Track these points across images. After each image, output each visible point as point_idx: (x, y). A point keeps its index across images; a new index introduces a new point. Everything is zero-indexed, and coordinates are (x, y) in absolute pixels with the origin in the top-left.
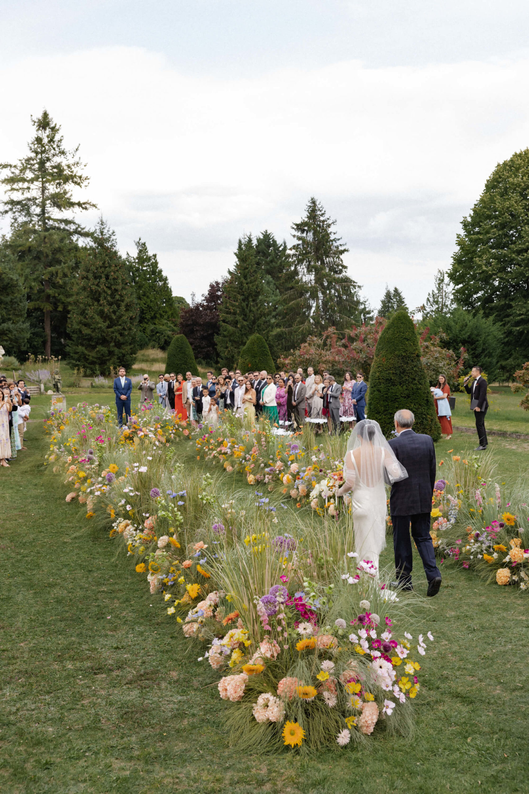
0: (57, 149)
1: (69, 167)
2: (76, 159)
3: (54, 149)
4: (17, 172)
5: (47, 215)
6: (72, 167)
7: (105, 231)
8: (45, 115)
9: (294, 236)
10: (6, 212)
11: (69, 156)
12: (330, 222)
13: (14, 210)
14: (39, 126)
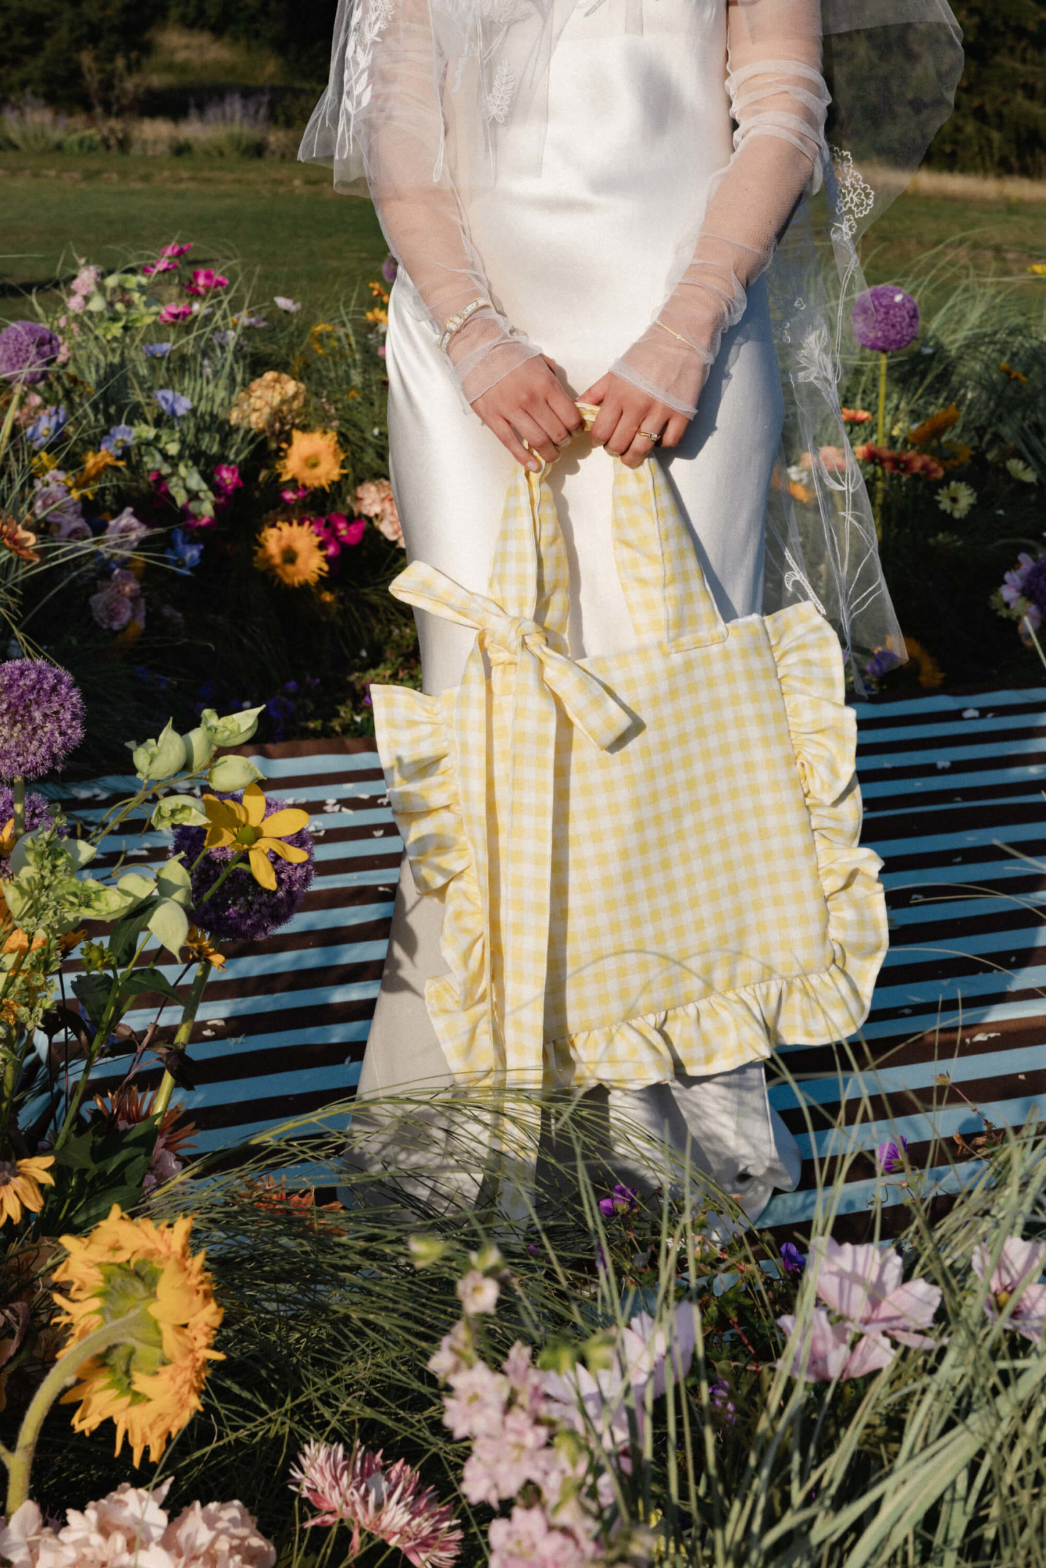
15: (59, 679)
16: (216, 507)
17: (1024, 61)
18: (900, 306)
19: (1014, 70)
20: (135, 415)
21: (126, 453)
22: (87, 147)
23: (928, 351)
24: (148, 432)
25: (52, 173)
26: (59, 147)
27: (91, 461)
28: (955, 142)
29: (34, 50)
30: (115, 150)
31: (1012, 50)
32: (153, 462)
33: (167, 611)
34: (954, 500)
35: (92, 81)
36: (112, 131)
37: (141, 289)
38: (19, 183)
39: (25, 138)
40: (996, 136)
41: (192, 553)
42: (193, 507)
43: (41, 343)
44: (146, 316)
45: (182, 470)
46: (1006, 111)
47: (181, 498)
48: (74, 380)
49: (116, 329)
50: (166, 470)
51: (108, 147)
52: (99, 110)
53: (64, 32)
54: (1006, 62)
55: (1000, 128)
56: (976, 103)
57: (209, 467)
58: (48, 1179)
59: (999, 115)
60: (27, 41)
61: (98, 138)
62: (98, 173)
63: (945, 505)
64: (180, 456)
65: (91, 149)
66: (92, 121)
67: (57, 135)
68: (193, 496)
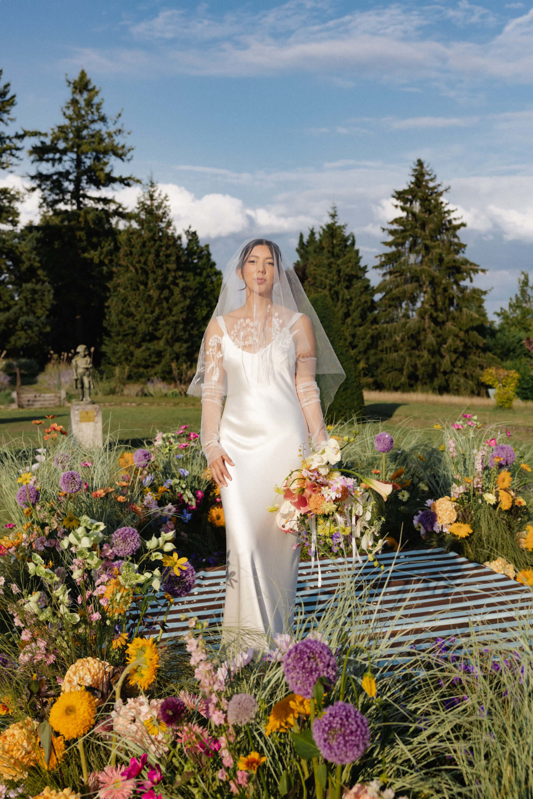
0: (96, 113)
1: (110, 135)
2: (118, 126)
3: (92, 113)
4: (48, 141)
5: (81, 192)
6: (114, 135)
7: (156, 195)
8: (83, 74)
9: (396, 206)
10: (33, 189)
11: (110, 123)
12: (440, 189)
13: (43, 187)
14: (75, 88)
15: (134, 532)
16: (196, 503)
17: (479, 357)
18: (388, 438)
19: (476, 361)
20: (173, 476)
21: (171, 487)
22: (175, 395)
23: (400, 452)
24: (177, 481)
25: (164, 404)
26: (166, 395)
27: (160, 489)
28: (457, 385)
29: (158, 363)
30: (183, 395)
31: (475, 353)
32: (178, 490)
33: (183, 533)
34: (403, 496)
35: (175, 373)
36: (182, 389)
37: (174, 437)
38: (154, 408)
39: (155, 393)
40: (471, 383)
41: (188, 516)
42: (190, 503)
43: (145, 455)
44: (176, 446)
45: (187, 492)
46: (474, 374)
47: (186, 500)
48: (156, 467)
49: (167, 451)
50: (182, 492)
51: (181, 395)
52: (178, 382)
53: (168, 357)
54: (473, 358)
55: (472, 380)
56: (464, 371)
57: (194, 491)
58: (127, 638)
59: (472, 376)
60: (156, 360)
61: (178, 392)
62: (178, 403)
63: (400, 497)
64: (186, 488)
65: (176, 395)
66: (176, 386)
67: (165, 391)
68: (190, 500)
